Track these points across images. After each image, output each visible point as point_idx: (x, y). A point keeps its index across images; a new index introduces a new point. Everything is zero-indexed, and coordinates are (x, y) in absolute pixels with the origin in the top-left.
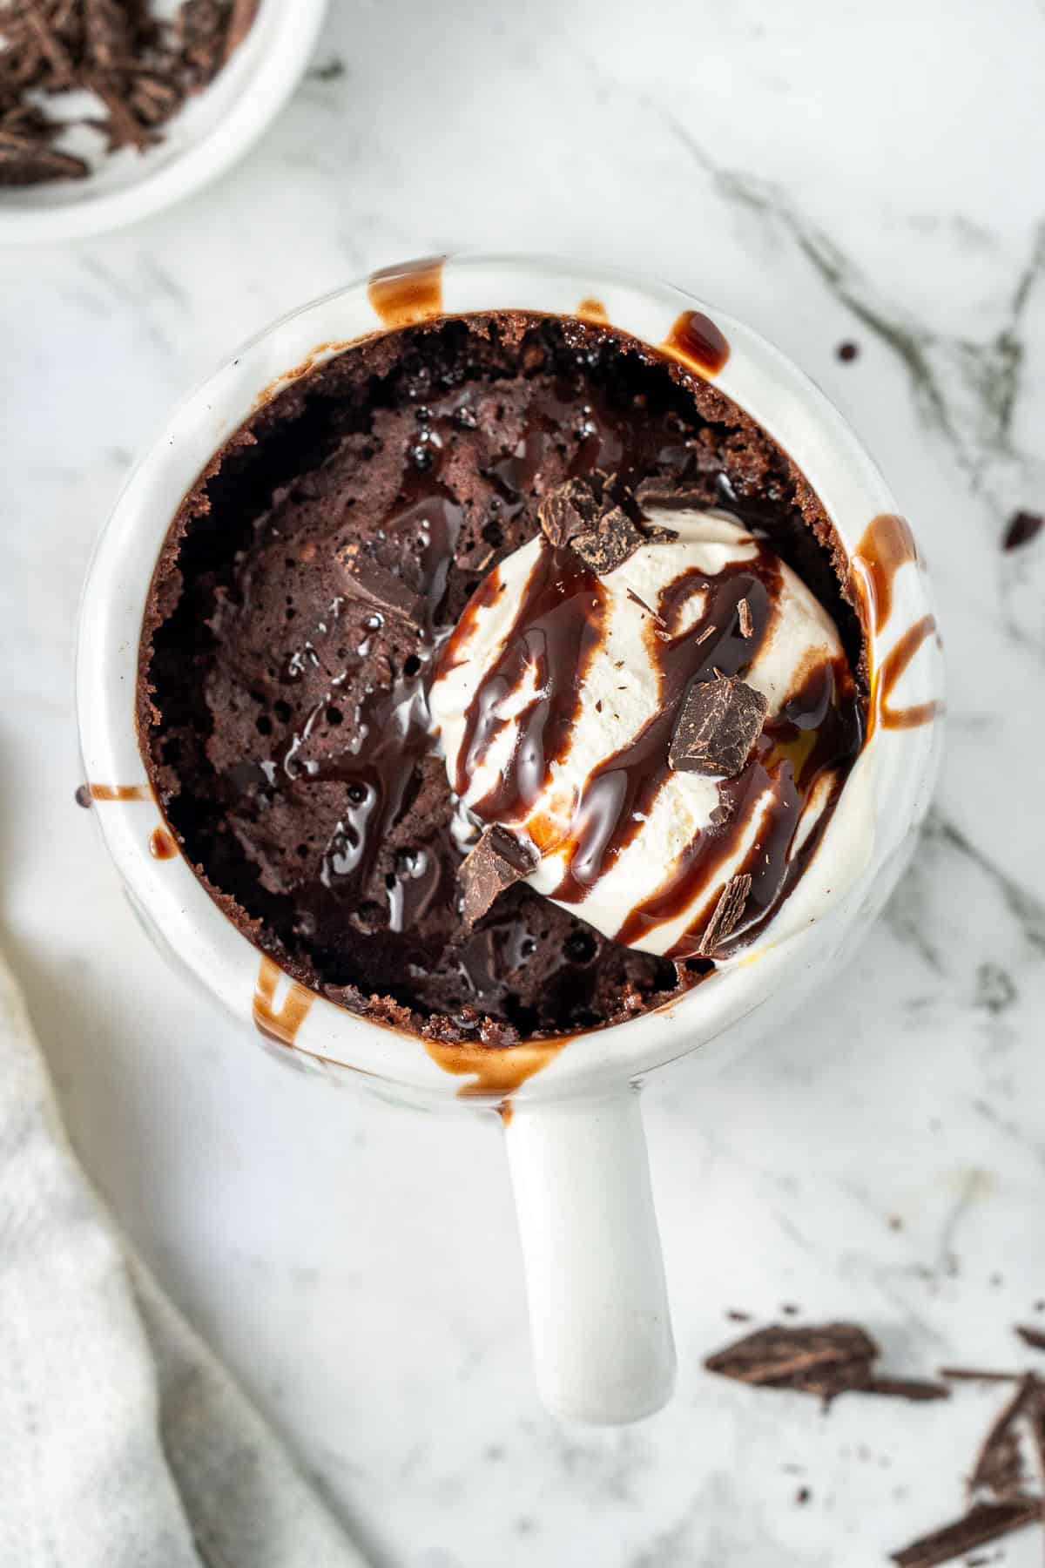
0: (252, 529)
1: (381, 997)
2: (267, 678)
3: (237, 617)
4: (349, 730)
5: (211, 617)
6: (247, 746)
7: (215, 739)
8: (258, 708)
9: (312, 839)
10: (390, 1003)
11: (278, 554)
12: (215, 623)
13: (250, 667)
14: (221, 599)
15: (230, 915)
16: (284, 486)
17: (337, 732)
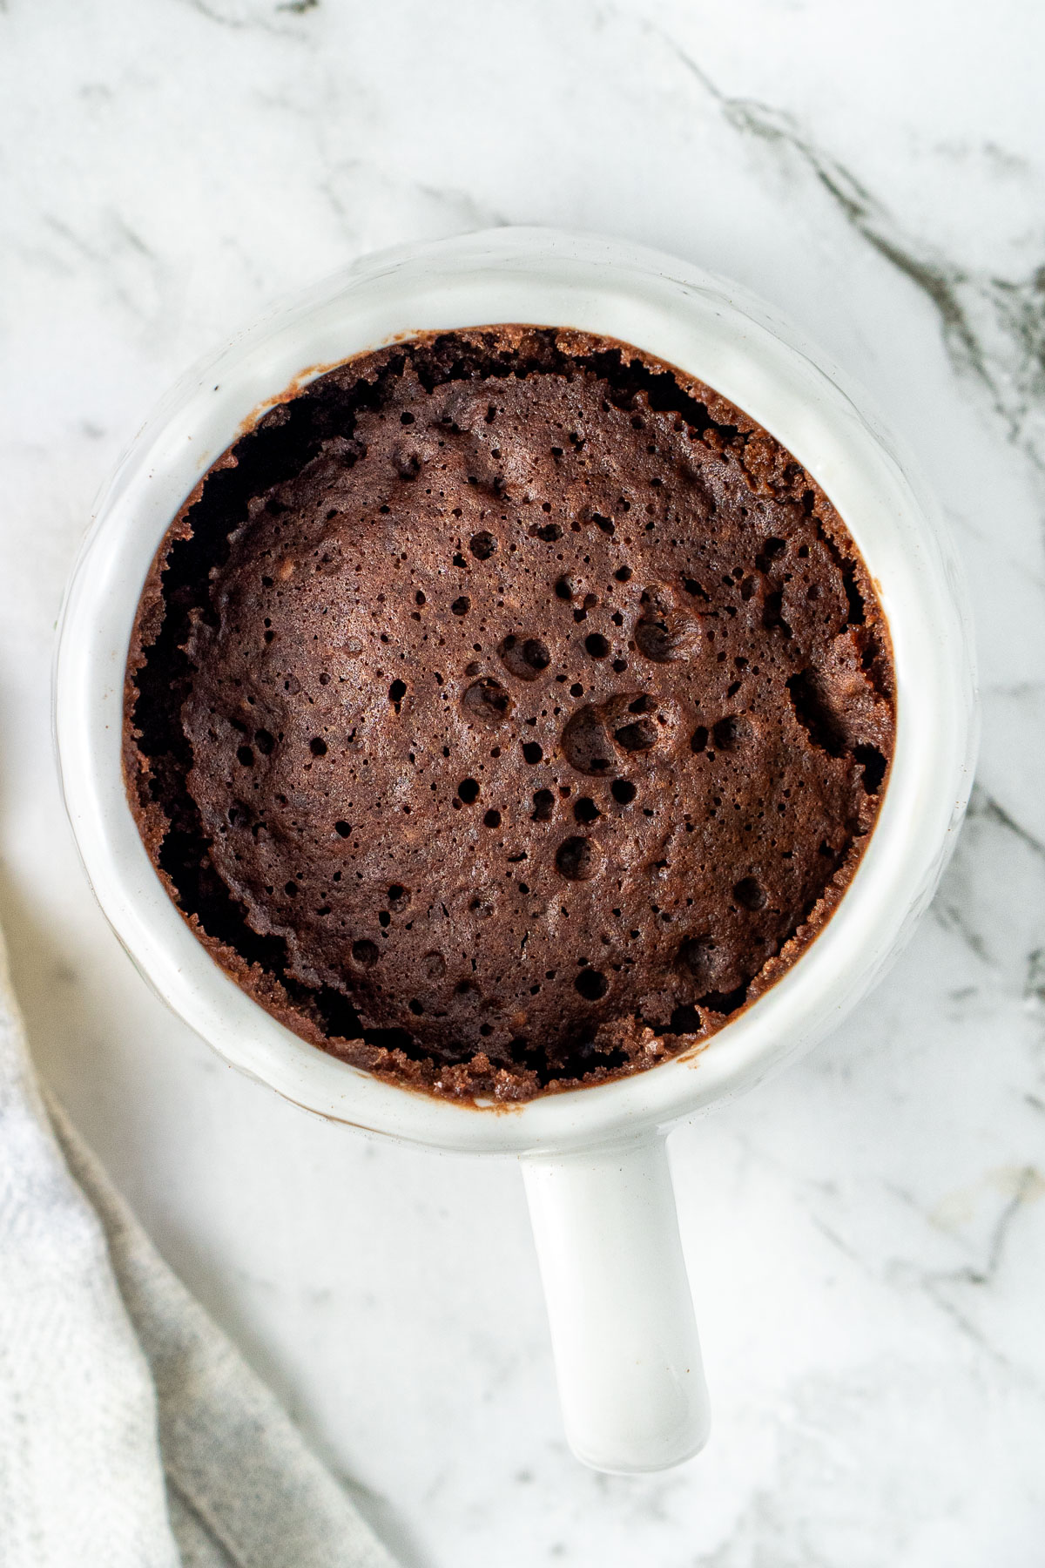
0: (228, 544)
1: (390, 1050)
2: (247, 705)
3: (214, 641)
4: (334, 762)
5: (185, 642)
6: (229, 780)
7: (196, 772)
8: (239, 738)
9: (300, 876)
10: (400, 1057)
11: (254, 571)
12: (190, 648)
13: (229, 694)
14: (195, 620)
15: (229, 969)
16: (261, 496)
17: (321, 764)
